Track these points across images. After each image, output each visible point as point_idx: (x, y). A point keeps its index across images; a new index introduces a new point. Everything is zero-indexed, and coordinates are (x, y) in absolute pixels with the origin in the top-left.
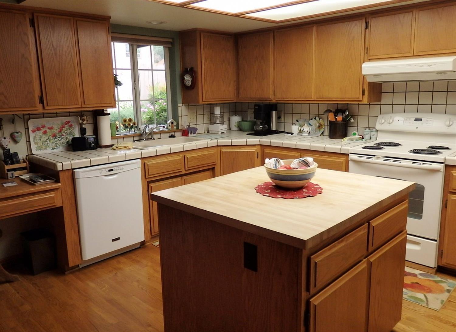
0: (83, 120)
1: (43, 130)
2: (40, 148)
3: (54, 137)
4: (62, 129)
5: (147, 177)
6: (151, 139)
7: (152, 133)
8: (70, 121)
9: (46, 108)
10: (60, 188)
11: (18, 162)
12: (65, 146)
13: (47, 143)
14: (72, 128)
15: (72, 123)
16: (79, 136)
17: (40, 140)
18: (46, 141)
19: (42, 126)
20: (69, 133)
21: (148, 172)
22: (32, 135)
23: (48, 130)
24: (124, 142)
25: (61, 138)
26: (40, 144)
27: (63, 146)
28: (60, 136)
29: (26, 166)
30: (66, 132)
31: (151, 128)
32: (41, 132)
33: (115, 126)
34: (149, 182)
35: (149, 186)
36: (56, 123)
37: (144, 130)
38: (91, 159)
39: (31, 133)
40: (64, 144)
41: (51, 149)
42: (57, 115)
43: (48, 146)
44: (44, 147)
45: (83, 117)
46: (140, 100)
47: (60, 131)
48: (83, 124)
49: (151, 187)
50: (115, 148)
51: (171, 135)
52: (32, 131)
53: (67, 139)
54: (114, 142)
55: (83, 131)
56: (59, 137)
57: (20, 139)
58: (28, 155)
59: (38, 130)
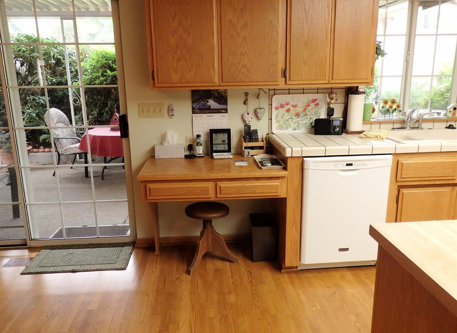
0: (332, 99)
1: (287, 107)
2: (280, 127)
3: (297, 115)
4: (307, 108)
5: (398, 180)
6: (418, 128)
7: (420, 120)
8: (317, 99)
9: (288, 82)
10: (286, 177)
11: (257, 140)
12: (308, 127)
13: (289, 123)
14: (318, 107)
15: (319, 102)
16: (325, 117)
17: (282, 118)
18: (288, 120)
19: (286, 104)
20: (314, 113)
21: (402, 174)
22: (274, 112)
23: (292, 108)
24: (380, 129)
25: (304, 118)
26: (282, 123)
27: (306, 127)
28: (303, 115)
29: (263, 145)
30: (311, 111)
31: (420, 114)
32: (285, 109)
33: (372, 108)
34: (400, 187)
35: (400, 192)
36: (301, 100)
37: (409, 116)
38: (327, 148)
39: (274, 110)
40: (307, 125)
41: (293, 129)
42: (303, 91)
43: (289, 126)
44: (285, 126)
45: (332, 95)
46: (412, 76)
47: (305, 110)
48: (331, 103)
49: (403, 193)
50: (364, 136)
51: (450, 125)
52: (275, 108)
53: (310, 120)
54: (366, 128)
55: (330, 112)
56: (302, 117)
57: (263, 115)
58: (269, 133)
59: (281, 108)
